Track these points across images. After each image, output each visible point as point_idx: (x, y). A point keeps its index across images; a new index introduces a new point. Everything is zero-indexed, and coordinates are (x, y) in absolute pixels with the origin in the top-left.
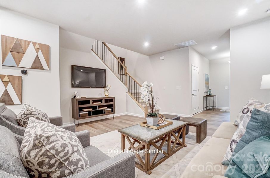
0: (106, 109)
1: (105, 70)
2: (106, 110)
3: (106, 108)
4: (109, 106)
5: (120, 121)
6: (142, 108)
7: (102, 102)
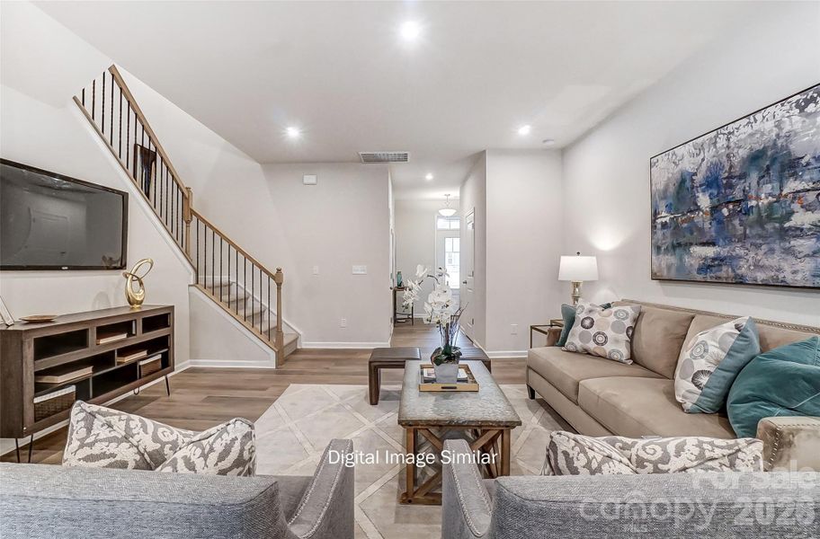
0: (142, 359)
1: (124, 196)
2: (142, 363)
3: (144, 353)
4: (151, 346)
5: (206, 396)
6: (262, 337)
7: (130, 334)
